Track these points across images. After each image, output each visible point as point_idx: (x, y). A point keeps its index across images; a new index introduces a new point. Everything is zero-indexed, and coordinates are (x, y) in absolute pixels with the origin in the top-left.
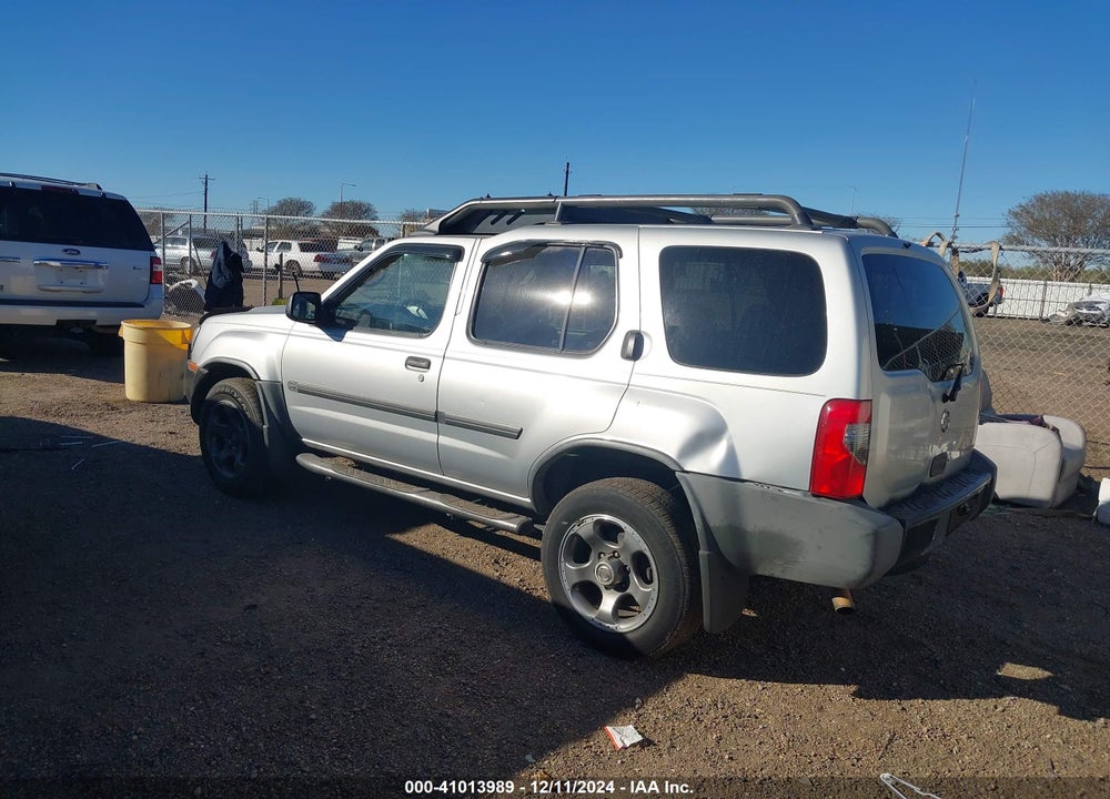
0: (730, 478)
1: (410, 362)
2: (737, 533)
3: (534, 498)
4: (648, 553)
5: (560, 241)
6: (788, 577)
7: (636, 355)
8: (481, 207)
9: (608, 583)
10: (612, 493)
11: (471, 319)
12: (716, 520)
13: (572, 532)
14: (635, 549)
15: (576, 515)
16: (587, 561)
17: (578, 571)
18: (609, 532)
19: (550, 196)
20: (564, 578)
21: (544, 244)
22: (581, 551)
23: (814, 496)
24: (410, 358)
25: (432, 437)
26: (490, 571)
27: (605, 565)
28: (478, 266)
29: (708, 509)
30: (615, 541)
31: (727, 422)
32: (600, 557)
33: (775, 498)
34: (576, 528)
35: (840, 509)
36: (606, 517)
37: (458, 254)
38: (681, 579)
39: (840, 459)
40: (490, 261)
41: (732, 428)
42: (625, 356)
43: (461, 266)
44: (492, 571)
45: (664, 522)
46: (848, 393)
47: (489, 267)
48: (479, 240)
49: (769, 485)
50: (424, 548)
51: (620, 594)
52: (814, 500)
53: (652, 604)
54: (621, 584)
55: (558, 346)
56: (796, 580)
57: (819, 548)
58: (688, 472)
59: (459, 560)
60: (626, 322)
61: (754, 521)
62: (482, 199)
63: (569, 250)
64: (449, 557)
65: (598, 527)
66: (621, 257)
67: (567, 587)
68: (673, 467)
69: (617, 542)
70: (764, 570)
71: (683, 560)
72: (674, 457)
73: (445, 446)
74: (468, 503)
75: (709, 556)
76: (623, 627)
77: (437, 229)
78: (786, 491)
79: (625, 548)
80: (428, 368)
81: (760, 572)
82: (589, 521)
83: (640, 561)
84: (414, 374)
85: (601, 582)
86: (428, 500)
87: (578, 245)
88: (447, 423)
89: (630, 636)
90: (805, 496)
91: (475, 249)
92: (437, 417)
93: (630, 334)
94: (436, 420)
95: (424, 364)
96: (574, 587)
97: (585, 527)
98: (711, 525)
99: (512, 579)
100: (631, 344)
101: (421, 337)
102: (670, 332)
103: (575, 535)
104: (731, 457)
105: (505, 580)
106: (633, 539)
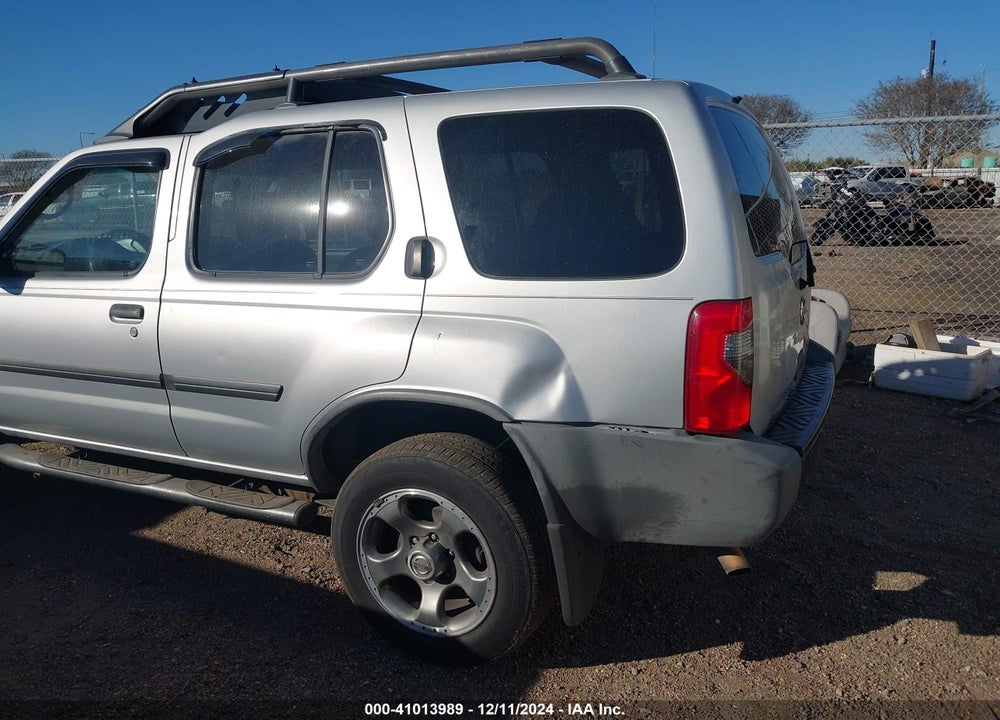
0: (575, 422)
1: (116, 311)
2: (593, 493)
3: (311, 474)
4: (476, 532)
5: (298, 126)
6: (664, 540)
7: (425, 271)
8: (185, 96)
9: (429, 577)
10: (418, 459)
11: (191, 245)
12: (564, 479)
13: (370, 516)
14: (458, 529)
15: (373, 492)
16: (394, 549)
17: (387, 565)
18: (420, 510)
19: (277, 71)
20: (368, 575)
21: (277, 133)
22: (385, 538)
23: (691, 434)
24: (115, 307)
25: (162, 409)
26: (270, 564)
27: (420, 553)
28: (190, 172)
29: (551, 467)
30: (430, 520)
31: (563, 349)
32: (412, 543)
33: (639, 443)
34: (376, 510)
35: (729, 448)
36: (412, 492)
37: (162, 159)
38: (525, 563)
39: (721, 382)
40: (206, 164)
41: (571, 356)
42: (411, 273)
43: (167, 175)
44: (272, 563)
45: (494, 490)
46: (722, 292)
47: (207, 173)
48: (187, 138)
49: (628, 427)
50: (182, 543)
51: (444, 587)
52: (690, 439)
53: (490, 598)
54: (445, 573)
55: (315, 269)
56: (676, 543)
57: (704, 501)
58: (519, 422)
59: (229, 553)
60: (406, 227)
61: (614, 476)
62: (186, 85)
63: (311, 138)
64: (216, 551)
65: (405, 505)
66: (385, 138)
67: (372, 585)
68: (498, 417)
69: (432, 521)
70: (632, 535)
71: (525, 536)
72: (496, 403)
73: (182, 420)
74: (225, 488)
75: (561, 530)
76: (455, 628)
77: (131, 131)
78: (651, 432)
79: (445, 527)
80: (141, 316)
81: (626, 538)
82: (391, 499)
83: (466, 542)
84: (124, 327)
85: (418, 575)
86: (170, 491)
87: (323, 128)
88: (179, 389)
89: (464, 639)
90: (678, 435)
91: (184, 151)
92: (164, 382)
93: (413, 243)
94: (163, 386)
95: (136, 313)
96: (382, 586)
97: (388, 507)
98: (559, 487)
99: (300, 571)
100: (417, 256)
101: (126, 277)
102: (468, 234)
103: (376, 519)
104: (573, 393)
105: (291, 573)
106: (452, 515)
